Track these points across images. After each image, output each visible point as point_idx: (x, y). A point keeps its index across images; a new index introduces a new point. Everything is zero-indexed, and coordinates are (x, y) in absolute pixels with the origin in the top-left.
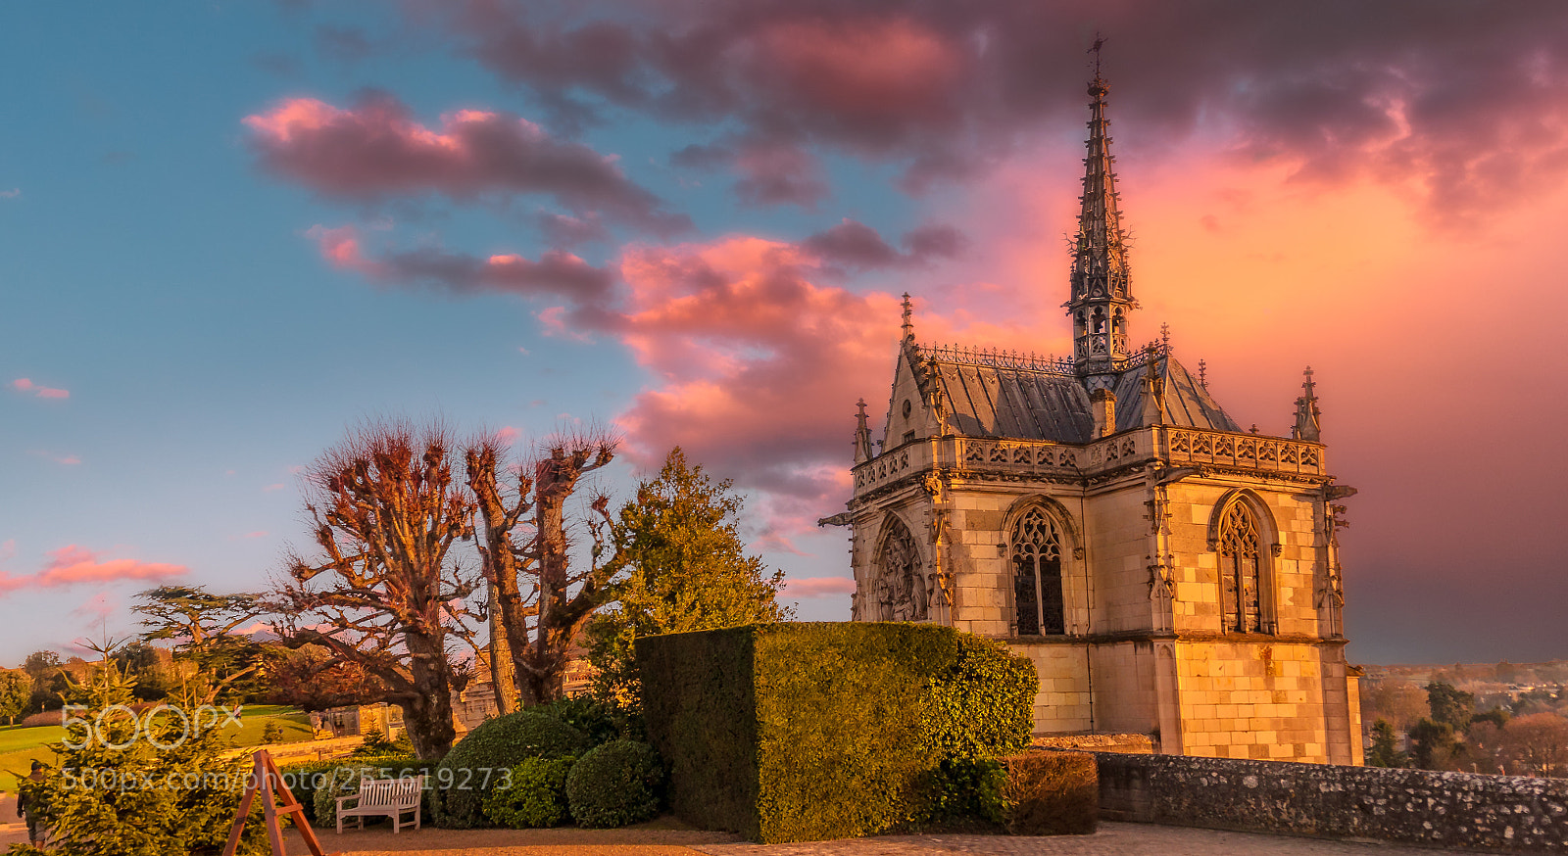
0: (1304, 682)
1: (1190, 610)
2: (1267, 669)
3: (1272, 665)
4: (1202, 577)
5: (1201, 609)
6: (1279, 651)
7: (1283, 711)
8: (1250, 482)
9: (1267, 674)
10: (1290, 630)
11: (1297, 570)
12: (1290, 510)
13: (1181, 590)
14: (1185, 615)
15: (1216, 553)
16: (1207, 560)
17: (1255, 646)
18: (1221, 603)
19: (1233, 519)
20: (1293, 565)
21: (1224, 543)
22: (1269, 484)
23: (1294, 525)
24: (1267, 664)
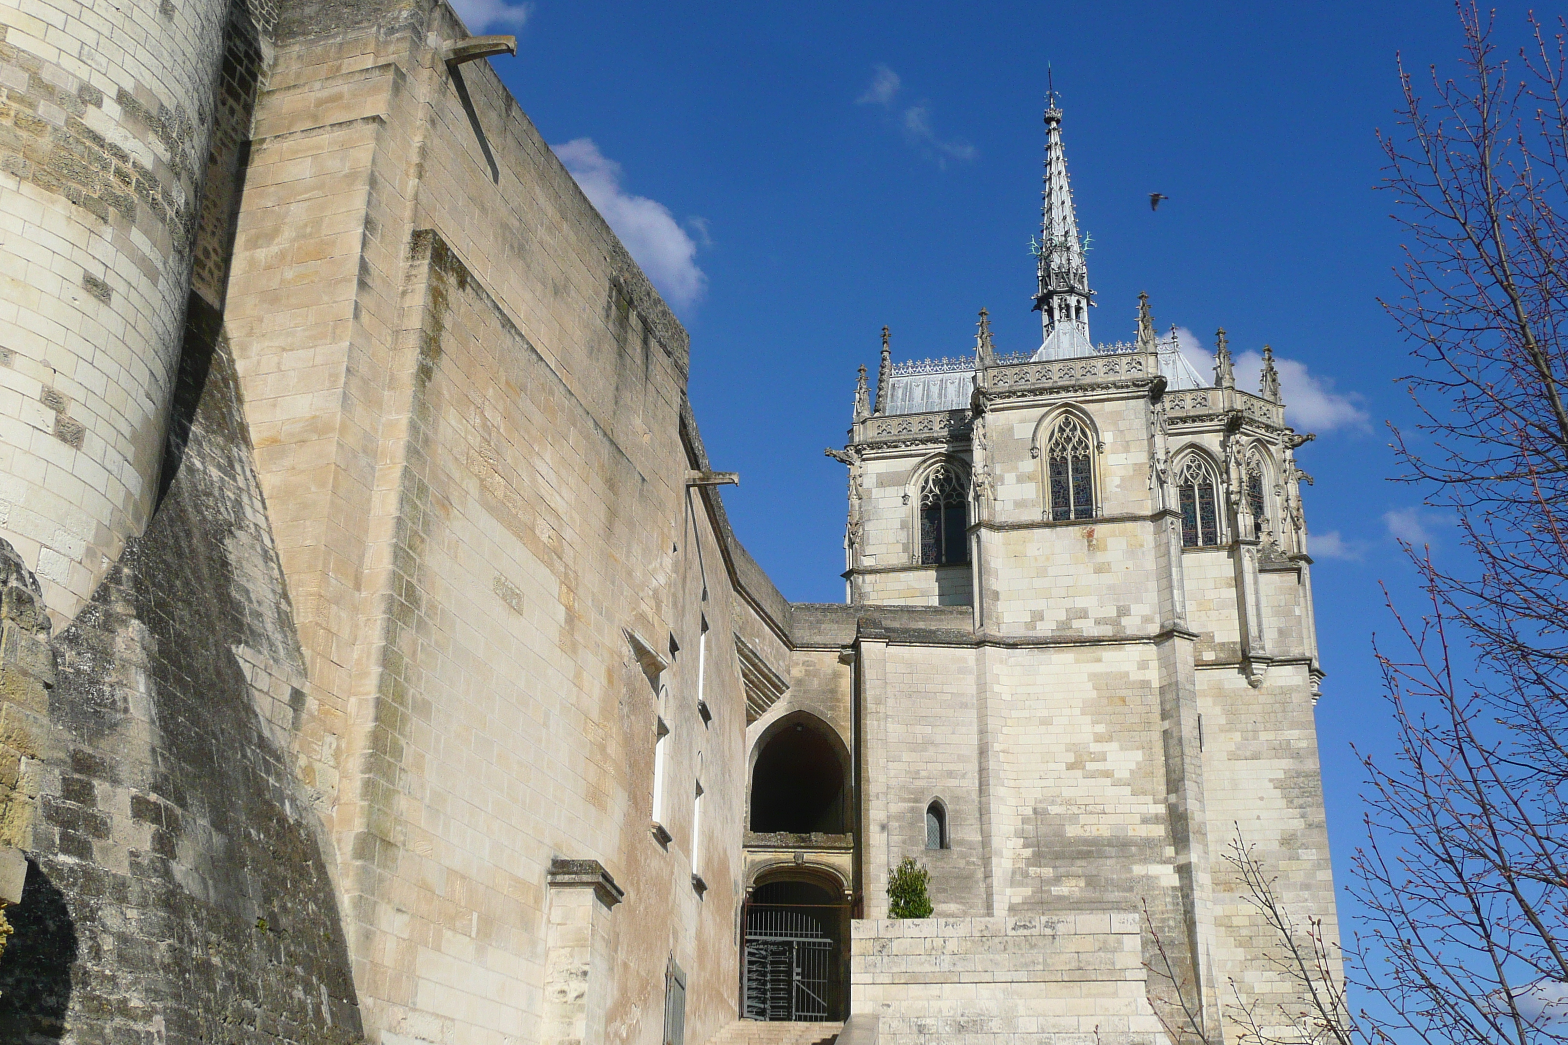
0: (1131, 553)
2: (1089, 546)
4: (1020, 479)
6: (1100, 530)
7: (1106, 579)
8: (1070, 397)
9: (1089, 550)
10: (1116, 512)
11: (1125, 462)
12: (1118, 413)
13: (1002, 491)
14: (1004, 512)
15: (1038, 459)
16: (1028, 465)
17: (1077, 528)
18: (1044, 498)
19: (1061, 430)
20: (1120, 458)
21: (1052, 450)
22: (1091, 395)
23: (1122, 425)
24: (1089, 542)
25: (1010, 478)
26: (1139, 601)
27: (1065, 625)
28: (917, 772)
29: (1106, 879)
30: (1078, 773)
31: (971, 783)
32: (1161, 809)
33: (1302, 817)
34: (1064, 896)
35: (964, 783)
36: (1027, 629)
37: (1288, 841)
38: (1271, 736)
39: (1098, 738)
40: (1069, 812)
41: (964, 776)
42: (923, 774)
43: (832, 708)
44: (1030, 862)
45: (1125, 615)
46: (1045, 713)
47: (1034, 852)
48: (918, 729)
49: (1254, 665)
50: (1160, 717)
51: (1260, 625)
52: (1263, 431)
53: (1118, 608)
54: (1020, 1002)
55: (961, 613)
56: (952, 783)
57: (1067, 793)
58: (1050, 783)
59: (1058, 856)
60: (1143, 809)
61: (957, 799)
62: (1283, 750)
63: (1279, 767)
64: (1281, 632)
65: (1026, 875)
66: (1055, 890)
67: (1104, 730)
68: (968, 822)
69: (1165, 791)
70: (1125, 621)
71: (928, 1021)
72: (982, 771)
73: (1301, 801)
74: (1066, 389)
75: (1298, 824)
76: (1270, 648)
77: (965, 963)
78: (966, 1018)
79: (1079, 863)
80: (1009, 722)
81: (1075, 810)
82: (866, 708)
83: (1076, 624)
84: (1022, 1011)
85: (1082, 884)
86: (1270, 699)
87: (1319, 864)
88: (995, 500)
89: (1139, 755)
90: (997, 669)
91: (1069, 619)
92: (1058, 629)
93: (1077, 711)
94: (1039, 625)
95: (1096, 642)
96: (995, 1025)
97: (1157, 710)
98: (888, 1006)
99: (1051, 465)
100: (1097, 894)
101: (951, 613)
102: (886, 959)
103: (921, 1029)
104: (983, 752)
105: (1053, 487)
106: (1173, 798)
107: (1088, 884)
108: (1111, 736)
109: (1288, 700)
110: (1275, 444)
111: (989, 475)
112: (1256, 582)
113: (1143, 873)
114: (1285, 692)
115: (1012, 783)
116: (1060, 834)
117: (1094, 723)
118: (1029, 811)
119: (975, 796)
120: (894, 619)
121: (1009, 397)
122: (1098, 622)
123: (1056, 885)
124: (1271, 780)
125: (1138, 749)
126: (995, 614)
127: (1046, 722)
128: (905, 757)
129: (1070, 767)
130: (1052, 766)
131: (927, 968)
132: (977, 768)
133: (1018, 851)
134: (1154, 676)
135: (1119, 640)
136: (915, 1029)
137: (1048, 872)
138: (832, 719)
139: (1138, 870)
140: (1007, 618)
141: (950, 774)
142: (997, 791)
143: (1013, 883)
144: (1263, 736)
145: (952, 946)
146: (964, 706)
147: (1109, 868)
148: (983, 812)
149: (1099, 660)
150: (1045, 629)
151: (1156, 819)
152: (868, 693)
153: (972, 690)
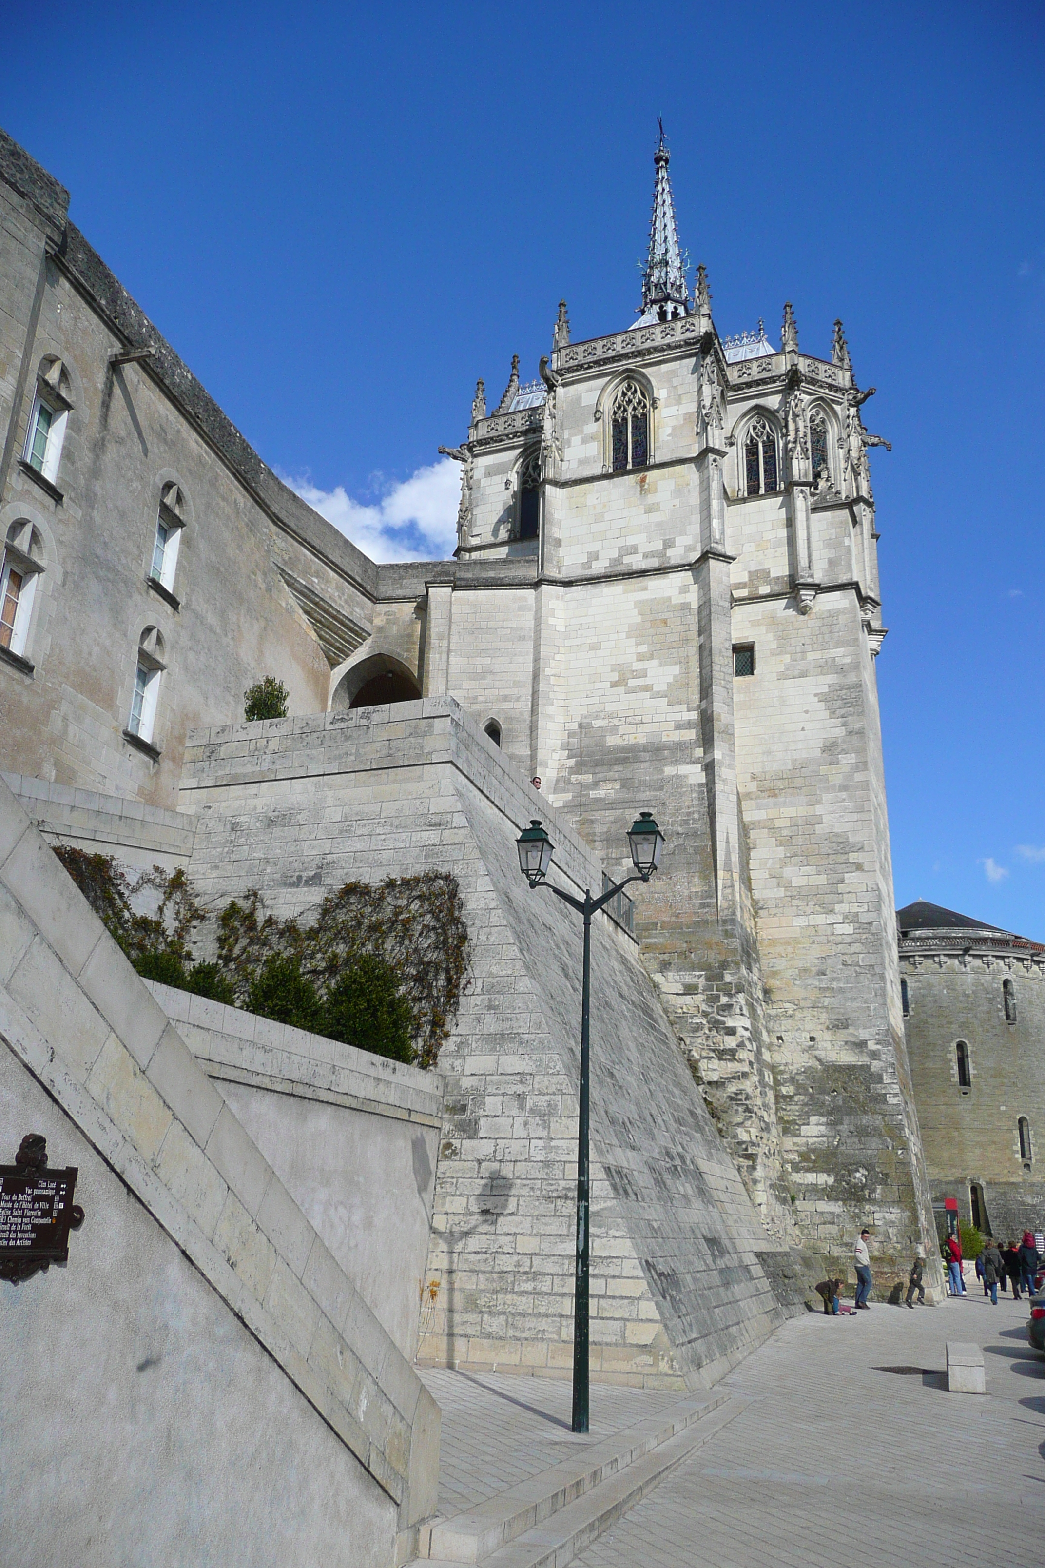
0: (679, 492)
1: (574, 464)
2: (641, 490)
3: (646, 486)
4: (584, 441)
5: (582, 462)
6: (652, 475)
7: (655, 517)
8: (630, 363)
9: (641, 494)
10: (666, 458)
11: (677, 413)
12: (673, 372)
13: (568, 453)
14: (569, 469)
15: (601, 421)
16: (592, 428)
17: (631, 476)
18: (604, 453)
19: (624, 394)
20: (673, 410)
21: (615, 413)
22: (649, 358)
23: (675, 382)
24: (642, 486)
25: (576, 440)
26: (683, 533)
27: (617, 561)
28: (476, 697)
29: (640, 781)
30: (622, 689)
31: (525, 706)
32: (694, 716)
33: (843, 726)
34: (601, 798)
35: (518, 705)
36: (584, 568)
37: (830, 748)
38: (817, 655)
39: (641, 658)
40: (611, 724)
41: (518, 699)
42: (481, 699)
43: (408, 650)
44: (573, 771)
45: (670, 547)
46: (595, 639)
47: (576, 761)
48: (478, 661)
49: (802, 592)
50: (697, 634)
51: (810, 556)
52: (827, 391)
53: (664, 541)
54: (330, 793)
55: (528, 561)
56: (507, 705)
57: (609, 708)
58: (596, 700)
59: (598, 764)
60: (678, 717)
61: (510, 719)
62: (829, 666)
63: (824, 683)
64: (831, 562)
65: (568, 782)
66: (593, 794)
67: (646, 650)
68: (520, 739)
69: (698, 700)
70: (670, 552)
71: (242, 819)
72: (535, 693)
73: (843, 711)
74: (626, 356)
75: (840, 732)
76: (819, 576)
77: (284, 760)
78: (276, 813)
79: (616, 768)
80: (562, 650)
81: (616, 722)
82: (430, 644)
83: (626, 560)
84: (330, 802)
85: (618, 786)
86: (818, 623)
87: (857, 767)
88: (562, 460)
89: (676, 669)
90: (553, 604)
91: (621, 556)
92: (611, 566)
93: (624, 635)
94: (594, 564)
95: (643, 573)
96: (301, 818)
97: (695, 628)
98: (210, 807)
99: (614, 426)
100: (630, 795)
101: (519, 561)
102: (213, 763)
103: (234, 827)
104: (536, 677)
105: (614, 445)
106: (704, 705)
107: (623, 786)
108: (652, 655)
109: (835, 622)
110: (840, 404)
111: (557, 439)
112: (808, 519)
113: (674, 773)
114: (833, 614)
115: (562, 703)
116: (601, 744)
117: (637, 644)
118: (575, 726)
119: (527, 715)
120: (468, 571)
121: (577, 370)
122: (646, 556)
123: (592, 790)
124: (816, 695)
125: (676, 664)
126: (556, 558)
127: (595, 647)
128: (466, 685)
129: (614, 685)
130: (598, 685)
131: (249, 769)
132: (531, 693)
133: (563, 762)
134: (693, 598)
135: (662, 570)
136: (229, 827)
137: (588, 778)
138: (407, 659)
139: (669, 771)
140: (567, 561)
141: (506, 698)
142: (545, 709)
143: (556, 790)
144: (810, 656)
145: (274, 745)
146: (522, 638)
147: (643, 771)
148: (533, 729)
149: (645, 589)
150: (599, 567)
151: (689, 725)
152: (432, 630)
153: (531, 624)
